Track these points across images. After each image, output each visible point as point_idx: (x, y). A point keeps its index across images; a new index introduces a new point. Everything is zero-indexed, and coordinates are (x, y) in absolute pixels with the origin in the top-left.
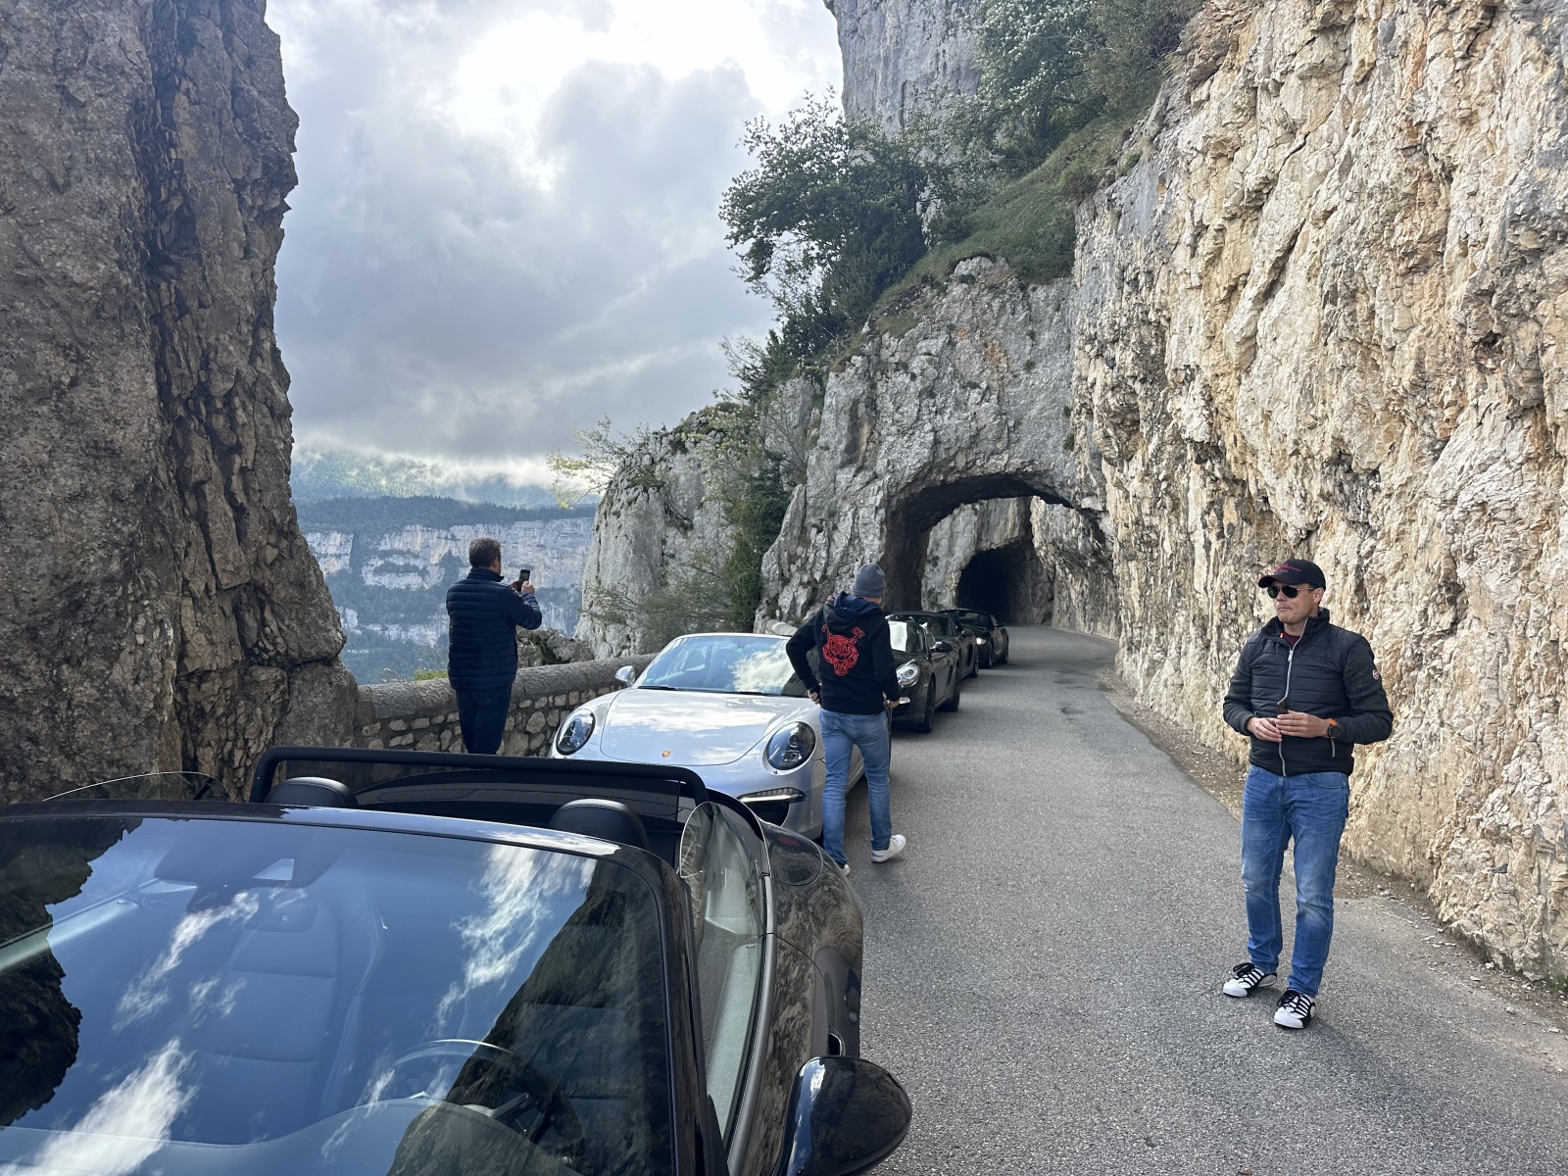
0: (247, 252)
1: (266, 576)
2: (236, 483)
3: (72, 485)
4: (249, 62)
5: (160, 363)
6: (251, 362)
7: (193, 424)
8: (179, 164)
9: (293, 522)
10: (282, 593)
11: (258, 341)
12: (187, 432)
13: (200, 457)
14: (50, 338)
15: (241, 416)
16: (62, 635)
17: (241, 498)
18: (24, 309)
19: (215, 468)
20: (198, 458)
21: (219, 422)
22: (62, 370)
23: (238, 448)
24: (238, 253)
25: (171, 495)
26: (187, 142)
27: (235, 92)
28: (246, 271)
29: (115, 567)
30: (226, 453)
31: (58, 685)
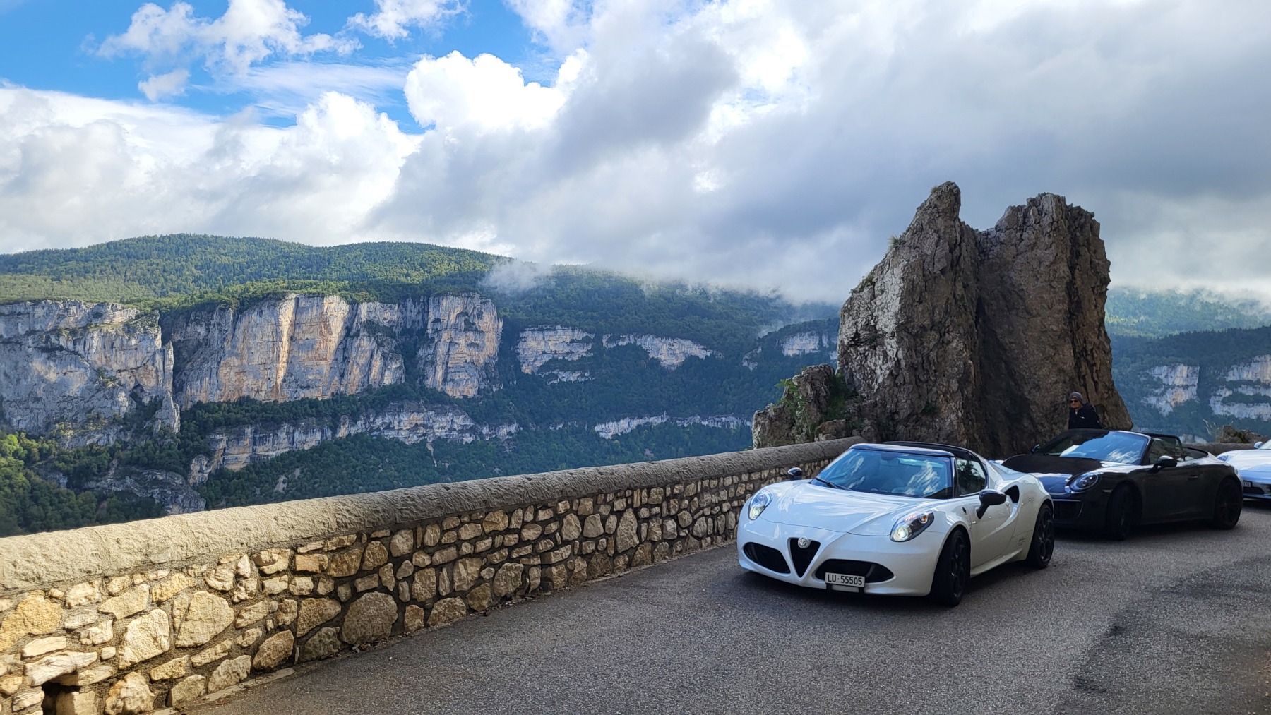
0: (1096, 306)
1: (1105, 403)
2: (1095, 375)
3: (1055, 379)
4: (1095, 252)
5: (1073, 343)
6: (1098, 338)
7: (1082, 359)
8: (1077, 289)
9: (1113, 385)
10: (1110, 408)
11: (1100, 331)
12: (1080, 361)
13: (1084, 368)
14: (1049, 345)
15: (1095, 355)
16: (1053, 417)
17: (1096, 379)
18: (1043, 338)
19: (1088, 371)
20: (1083, 368)
21: (1089, 358)
22: (1052, 352)
23: (1095, 364)
24: (1093, 307)
25: (1077, 380)
26: (1078, 282)
27: (1091, 262)
28: (1096, 312)
29: (1065, 400)
30: (1091, 366)
31: (1052, 429)
